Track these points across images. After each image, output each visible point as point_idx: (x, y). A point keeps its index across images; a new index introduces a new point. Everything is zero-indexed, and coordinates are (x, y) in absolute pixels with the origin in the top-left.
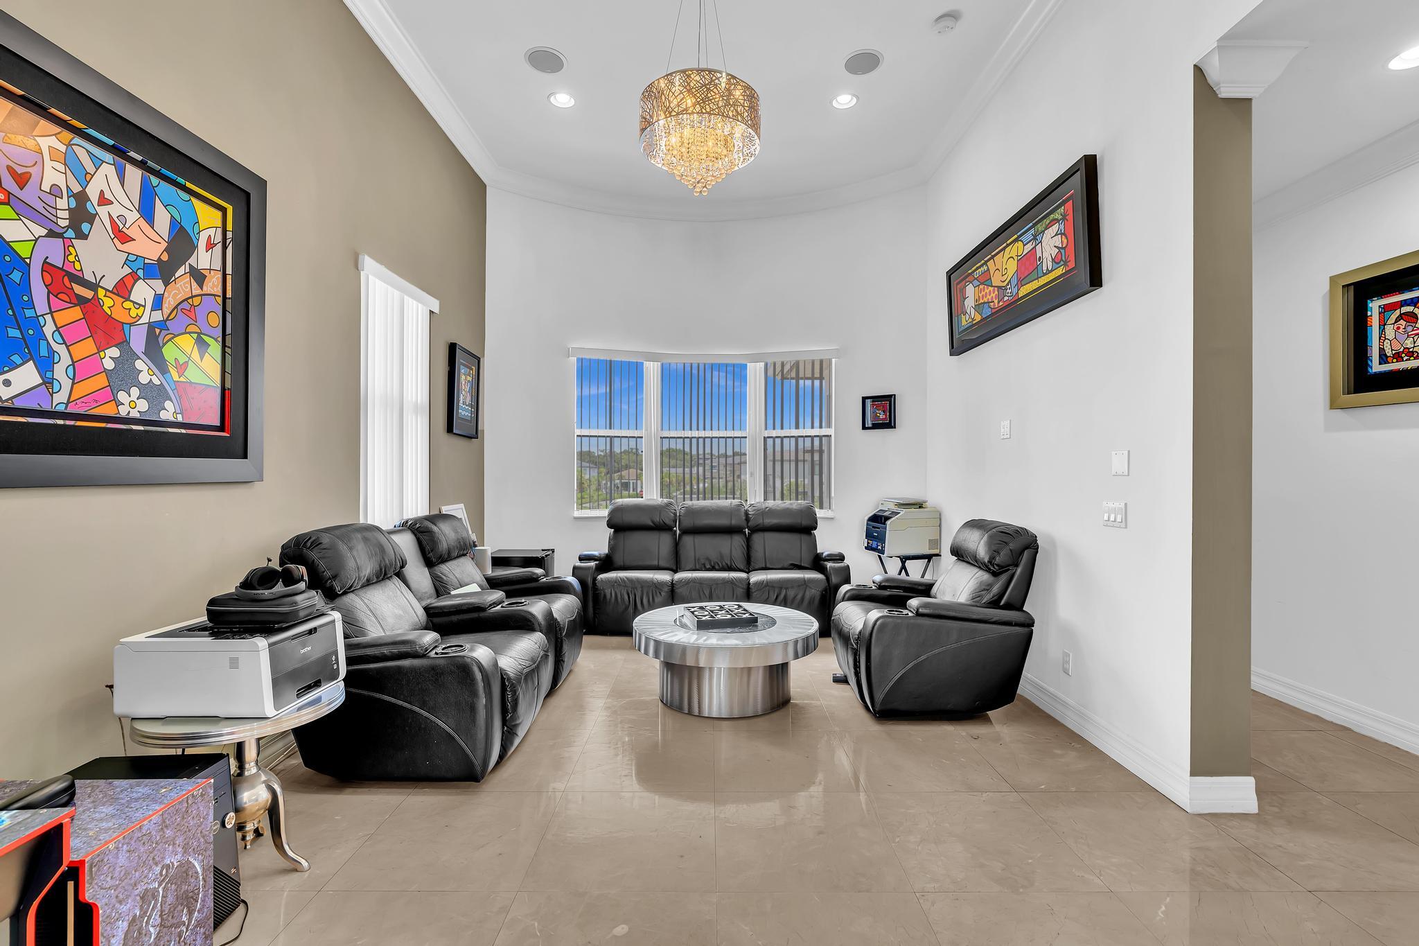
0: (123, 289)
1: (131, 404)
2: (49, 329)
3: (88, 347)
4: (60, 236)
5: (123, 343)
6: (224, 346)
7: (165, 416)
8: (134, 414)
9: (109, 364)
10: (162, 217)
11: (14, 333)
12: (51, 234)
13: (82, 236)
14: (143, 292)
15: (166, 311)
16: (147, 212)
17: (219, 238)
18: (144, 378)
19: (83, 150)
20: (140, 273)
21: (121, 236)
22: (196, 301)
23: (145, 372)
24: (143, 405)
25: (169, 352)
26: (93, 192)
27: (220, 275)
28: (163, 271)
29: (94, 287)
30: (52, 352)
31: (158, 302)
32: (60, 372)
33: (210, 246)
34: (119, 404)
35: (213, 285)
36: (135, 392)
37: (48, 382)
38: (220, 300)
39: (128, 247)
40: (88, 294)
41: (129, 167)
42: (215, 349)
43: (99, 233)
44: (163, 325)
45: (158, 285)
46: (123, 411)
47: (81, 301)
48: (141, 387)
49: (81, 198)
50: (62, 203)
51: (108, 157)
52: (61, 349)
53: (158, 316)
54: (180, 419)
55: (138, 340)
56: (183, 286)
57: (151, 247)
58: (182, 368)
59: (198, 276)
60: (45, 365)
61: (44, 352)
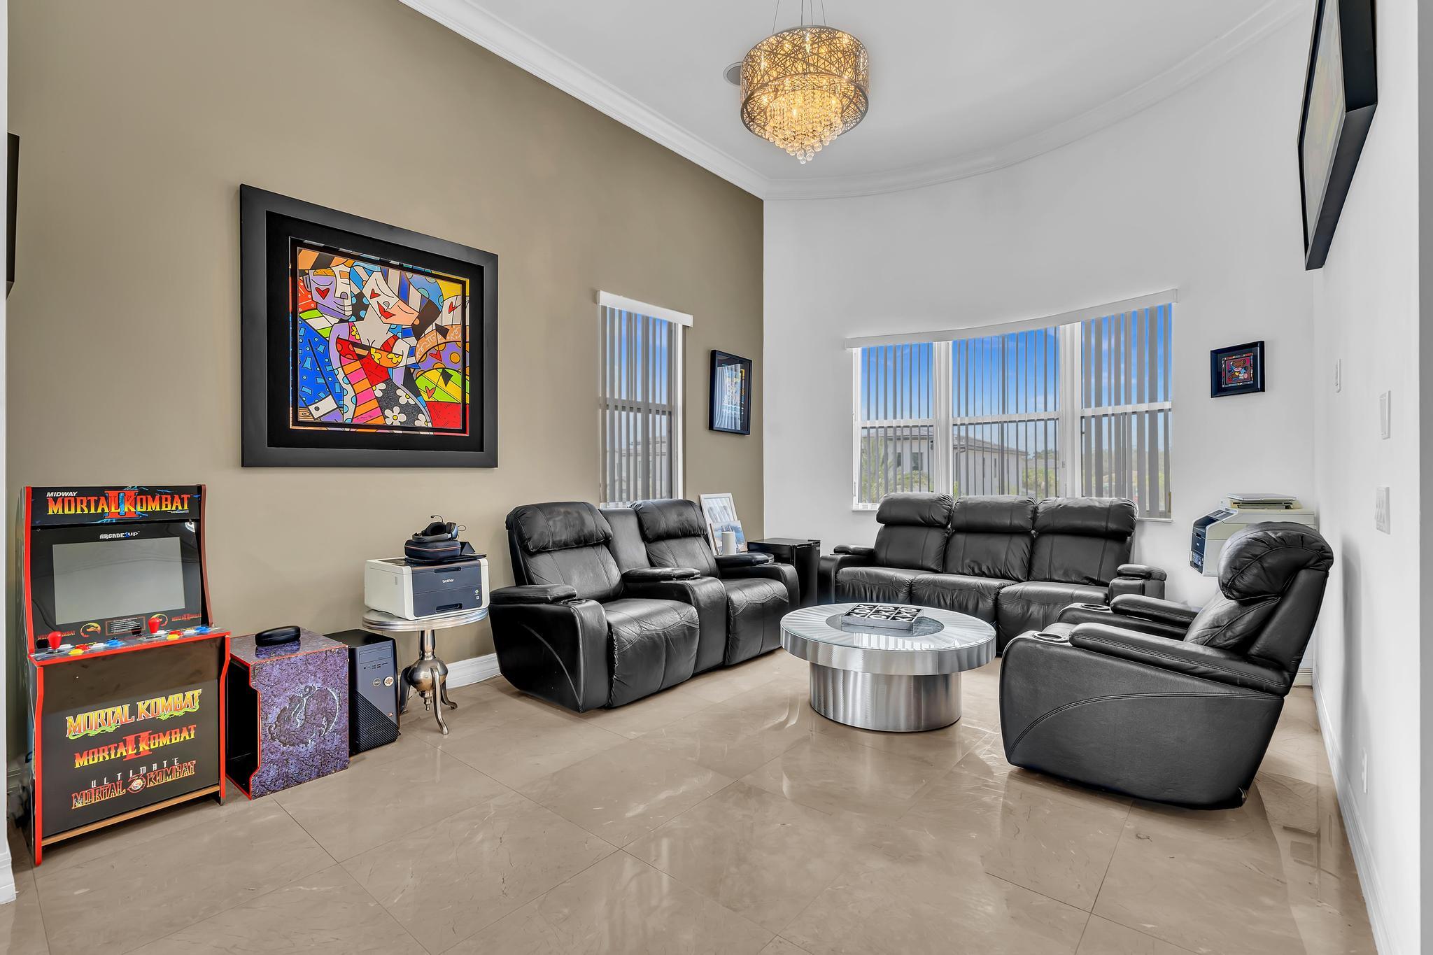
0: (387, 347)
1: (394, 417)
2: (341, 376)
3: (365, 384)
4: (347, 321)
5: (388, 380)
6: (464, 375)
7: (417, 424)
8: (397, 423)
9: (379, 394)
10: (415, 298)
11: (320, 380)
12: (342, 321)
13: (360, 319)
14: (402, 346)
15: (418, 357)
16: (404, 295)
17: (459, 302)
18: (403, 401)
19: (360, 268)
20: (399, 335)
21: (386, 314)
22: (441, 347)
23: (404, 396)
24: (403, 418)
25: (421, 383)
26: (367, 292)
27: (460, 328)
28: (417, 332)
29: (368, 348)
30: (342, 389)
31: (412, 352)
32: (348, 400)
33: (452, 309)
34: (385, 417)
35: (455, 335)
36: (397, 409)
37: (340, 407)
38: (460, 344)
39: (391, 320)
40: (365, 353)
41: (391, 271)
42: (457, 377)
43: (372, 315)
44: (416, 366)
45: (412, 341)
46: (389, 422)
47: (360, 357)
48: (400, 406)
49: (360, 296)
50: (348, 302)
51: (377, 268)
52: (348, 388)
53: (412, 360)
54: (430, 425)
55: (398, 377)
56: (431, 338)
57: (407, 316)
58: (430, 392)
59: (443, 331)
60: (339, 397)
61: (338, 390)
